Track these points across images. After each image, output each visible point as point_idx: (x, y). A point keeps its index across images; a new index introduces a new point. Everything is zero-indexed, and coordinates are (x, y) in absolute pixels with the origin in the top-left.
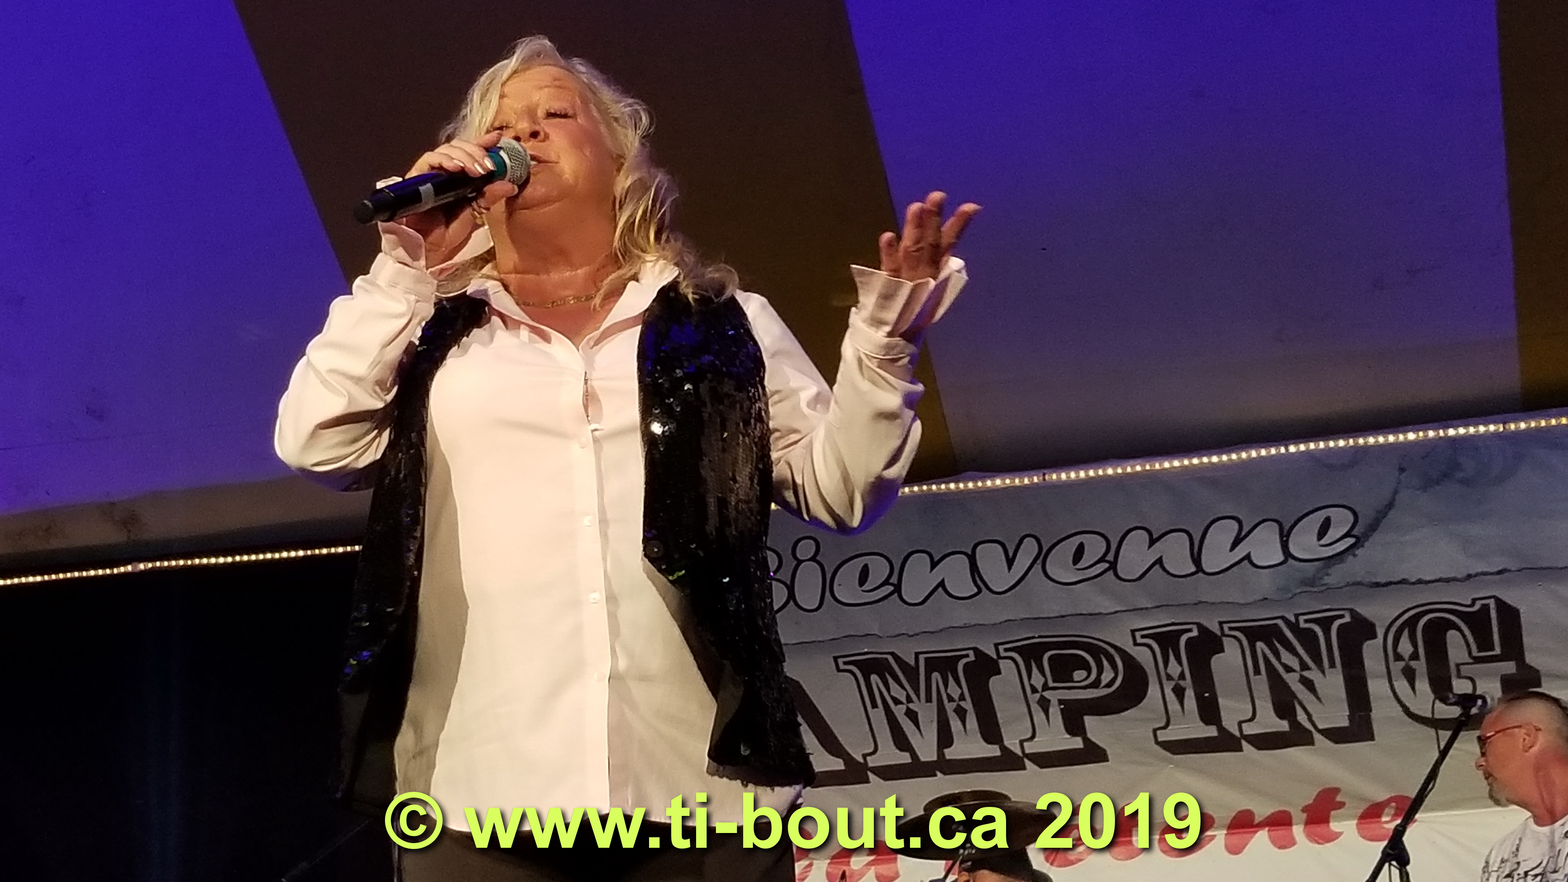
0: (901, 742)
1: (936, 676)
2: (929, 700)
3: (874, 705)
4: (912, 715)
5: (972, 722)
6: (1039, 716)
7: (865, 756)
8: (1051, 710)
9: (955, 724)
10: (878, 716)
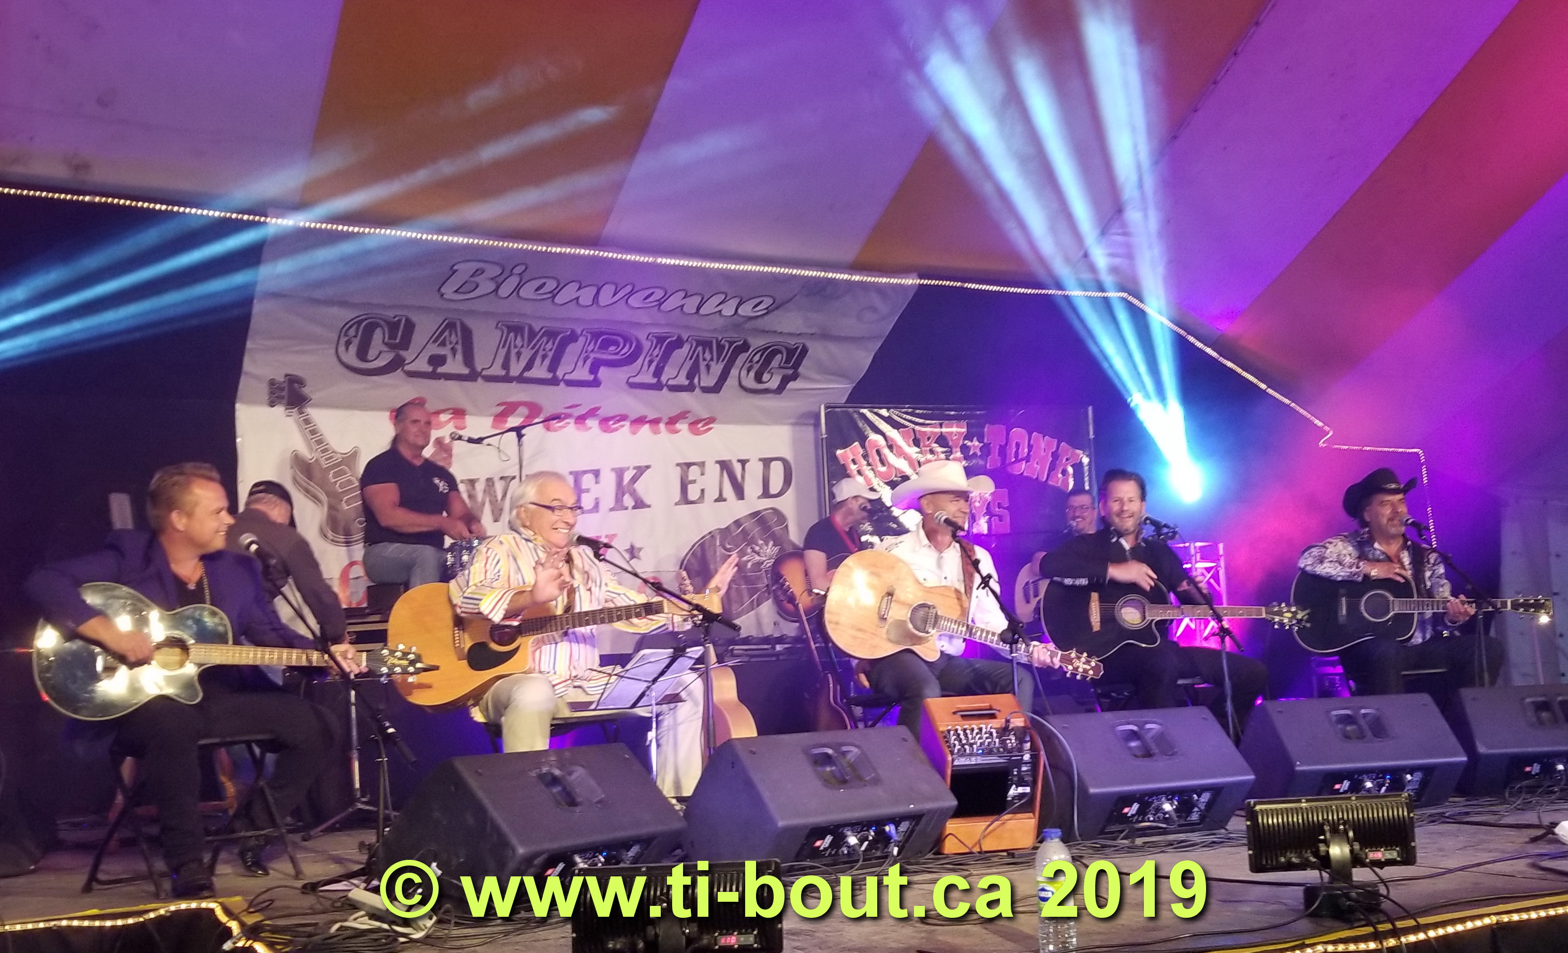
0: (506, 365)
1: (545, 339)
2: (533, 348)
3: (504, 347)
4: (519, 354)
5: (547, 362)
6: (580, 363)
7: (483, 369)
8: (587, 362)
9: (538, 361)
10: (502, 352)
